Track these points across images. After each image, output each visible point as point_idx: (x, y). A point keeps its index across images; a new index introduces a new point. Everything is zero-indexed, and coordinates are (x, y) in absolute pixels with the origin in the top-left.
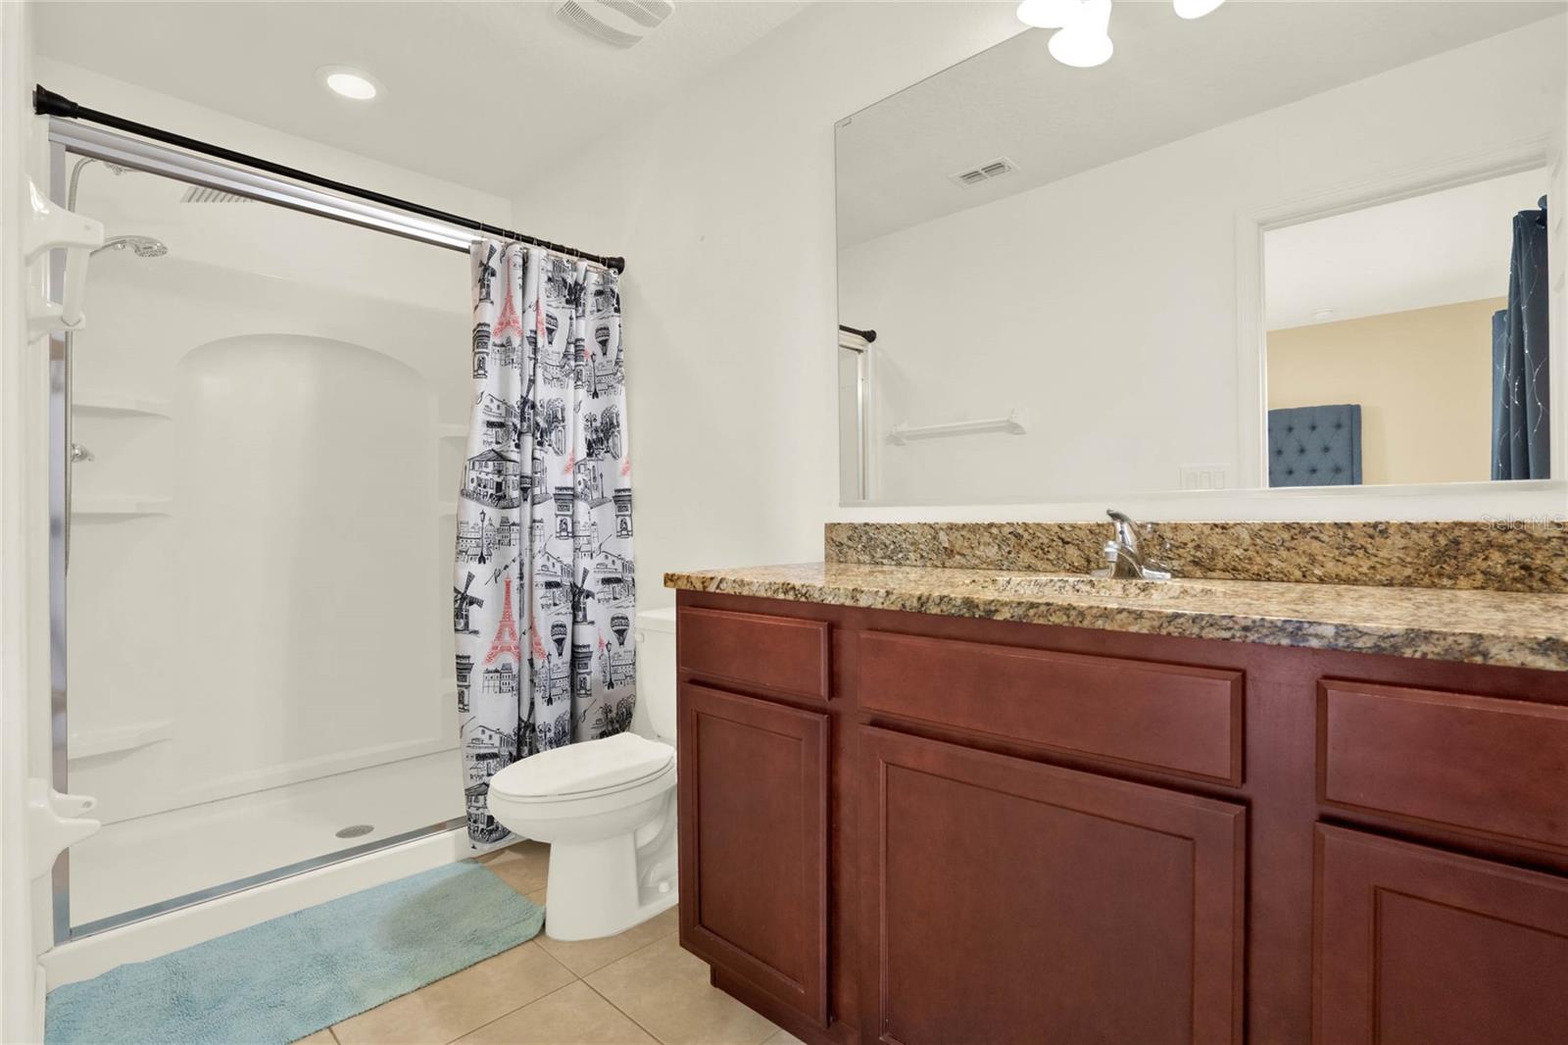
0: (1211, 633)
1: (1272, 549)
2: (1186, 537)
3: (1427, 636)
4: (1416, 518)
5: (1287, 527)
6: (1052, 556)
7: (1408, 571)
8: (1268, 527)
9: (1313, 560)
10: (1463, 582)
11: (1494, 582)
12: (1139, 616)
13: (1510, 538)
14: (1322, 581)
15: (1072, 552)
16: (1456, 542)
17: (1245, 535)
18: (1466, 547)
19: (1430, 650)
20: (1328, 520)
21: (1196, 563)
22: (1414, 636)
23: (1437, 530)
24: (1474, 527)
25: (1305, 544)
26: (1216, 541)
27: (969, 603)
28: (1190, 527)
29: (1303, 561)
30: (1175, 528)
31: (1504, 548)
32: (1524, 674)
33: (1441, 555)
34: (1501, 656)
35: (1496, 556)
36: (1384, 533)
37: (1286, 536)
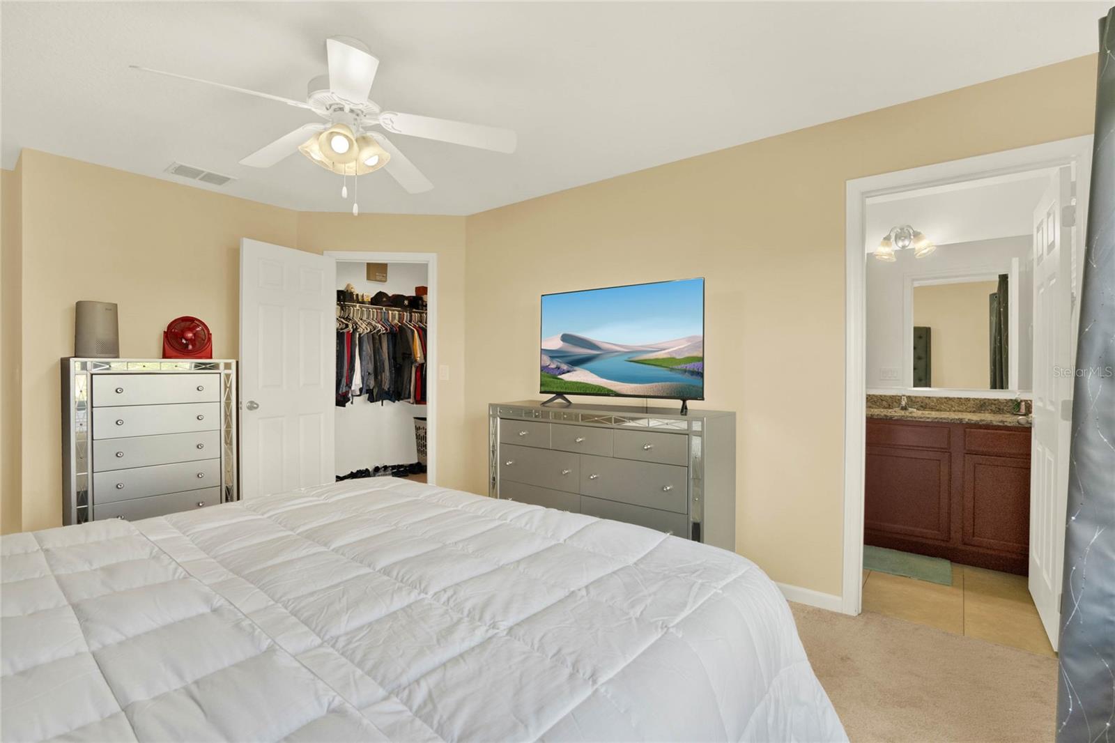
0: (944, 421)
1: (942, 404)
2: (919, 400)
3: (983, 420)
4: (976, 397)
5: (946, 398)
6: (878, 404)
7: (974, 409)
8: (941, 398)
9: (952, 407)
10: (986, 412)
11: (993, 412)
12: (928, 418)
13: (996, 402)
14: (954, 411)
15: (884, 403)
16: (985, 403)
17: (935, 400)
18: (987, 404)
19: (983, 423)
20: (956, 396)
21: (922, 406)
22: (981, 420)
23: (981, 400)
24: (989, 399)
25: (950, 402)
26: (927, 401)
27: (886, 416)
28: (920, 397)
29: (950, 406)
30: (916, 397)
31: (995, 404)
32: (999, 426)
33: (981, 406)
34: (995, 423)
35: (993, 406)
36: (969, 400)
37: (945, 400)
